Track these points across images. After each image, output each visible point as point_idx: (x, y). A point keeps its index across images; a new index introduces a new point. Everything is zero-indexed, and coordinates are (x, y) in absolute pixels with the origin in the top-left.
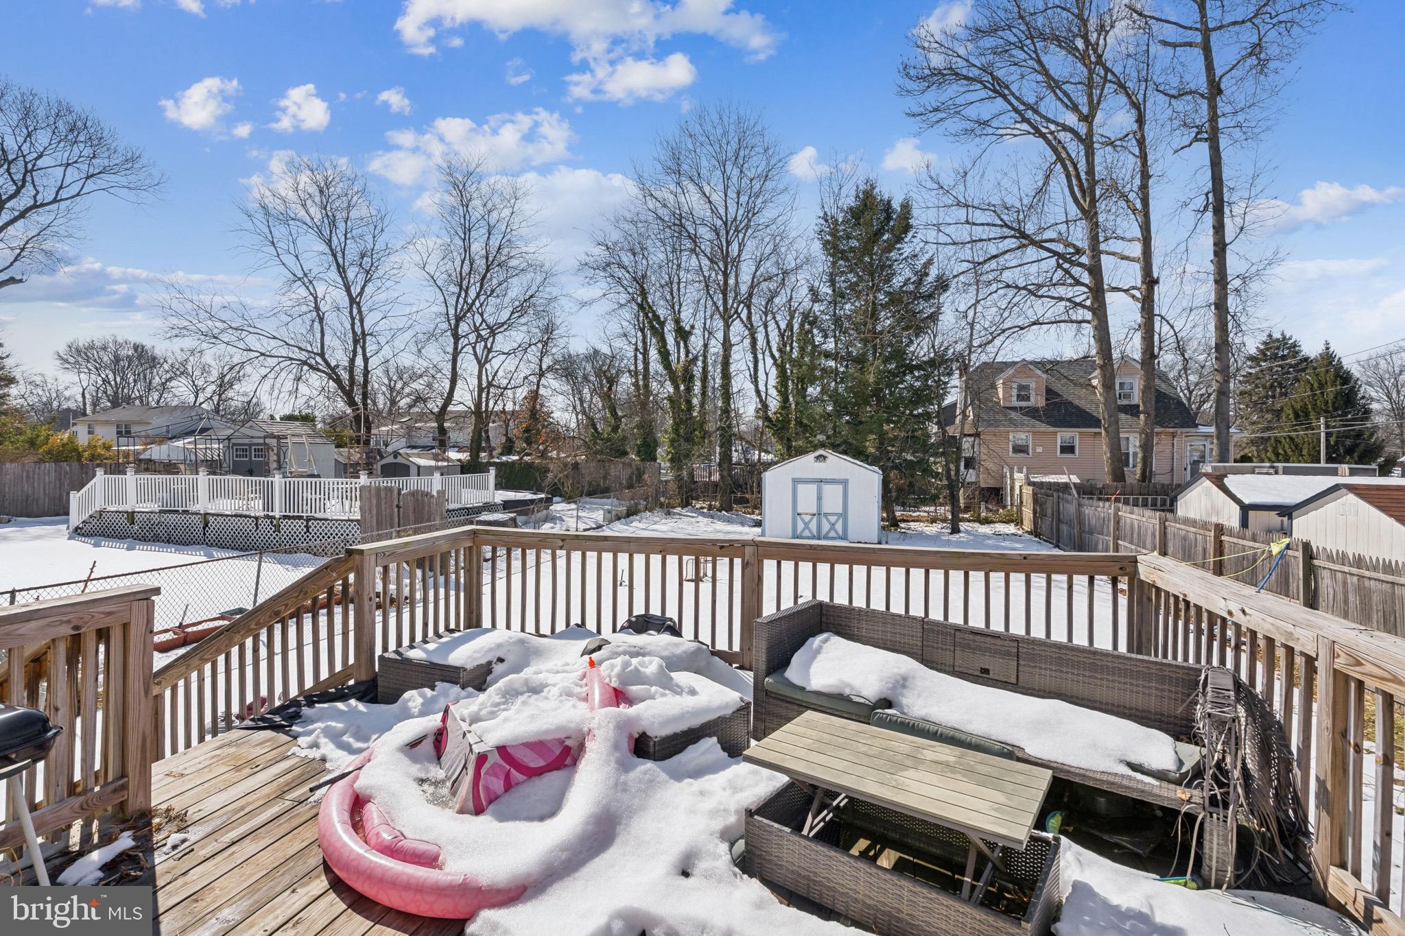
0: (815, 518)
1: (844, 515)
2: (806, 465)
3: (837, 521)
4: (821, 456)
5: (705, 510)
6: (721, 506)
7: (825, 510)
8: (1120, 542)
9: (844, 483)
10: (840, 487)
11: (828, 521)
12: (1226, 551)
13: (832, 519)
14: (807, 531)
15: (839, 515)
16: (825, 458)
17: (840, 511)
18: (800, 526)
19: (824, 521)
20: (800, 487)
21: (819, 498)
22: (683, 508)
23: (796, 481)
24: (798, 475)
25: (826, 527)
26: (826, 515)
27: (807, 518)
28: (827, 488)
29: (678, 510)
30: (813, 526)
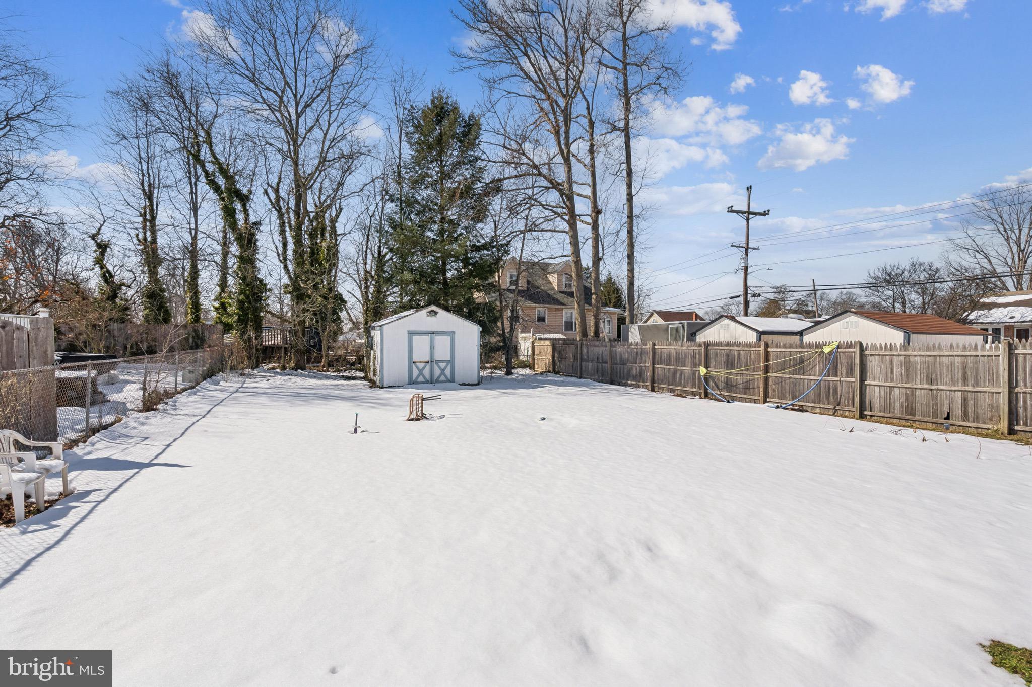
0: (428, 366)
1: (451, 362)
2: (419, 319)
3: (446, 367)
4: (432, 311)
5: (278, 370)
6: (296, 365)
7: (436, 358)
8: (656, 366)
9: (452, 334)
10: (448, 338)
11: (439, 367)
12: (771, 358)
13: (443, 365)
14: (421, 377)
15: (448, 362)
16: (436, 313)
17: (448, 358)
18: (415, 373)
19: (436, 367)
20: (415, 338)
21: (432, 348)
22: (253, 369)
23: (411, 334)
24: (413, 328)
25: (437, 372)
26: (437, 362)
27: (421, 366)
28: (438, 339)
29: (247, 371)
30: (427, 372)
